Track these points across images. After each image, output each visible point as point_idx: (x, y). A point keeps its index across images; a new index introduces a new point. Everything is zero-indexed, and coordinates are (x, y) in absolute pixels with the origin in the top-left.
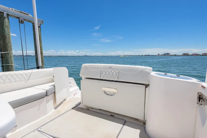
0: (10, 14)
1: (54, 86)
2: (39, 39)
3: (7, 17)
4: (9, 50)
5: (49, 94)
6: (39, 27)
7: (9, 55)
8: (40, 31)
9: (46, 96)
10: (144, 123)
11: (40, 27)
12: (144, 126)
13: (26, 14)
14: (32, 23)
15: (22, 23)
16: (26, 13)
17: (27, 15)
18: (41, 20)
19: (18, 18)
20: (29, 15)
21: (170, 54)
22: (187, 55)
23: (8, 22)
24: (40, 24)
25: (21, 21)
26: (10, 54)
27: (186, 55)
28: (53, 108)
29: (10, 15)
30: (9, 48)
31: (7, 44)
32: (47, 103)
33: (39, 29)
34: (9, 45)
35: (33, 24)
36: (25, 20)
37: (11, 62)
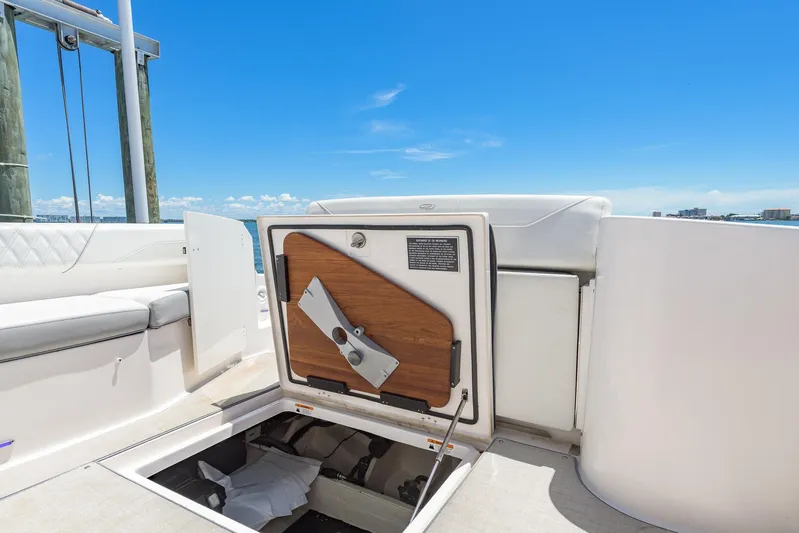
0: (19, 7)
1: (188, 292)
2: (142, 118)
3: (5, 20)
4: (10, 156)
5: (162, 321)
6: (142, 68)
7: (13, 176)
8: (144, 86)
9: (149, 327)
10: (576, 448)
11: (145, 67)
12: (575, 460)
13: (86, 11)
14: (113, 52)
15: (69, 47)
16: (89, 9)
17: (94, 15)
18: (150, 42)
19: (54, 26)
20: (101, 15)
21: (708, 215)
22: (782, 215)
23: (9, 39)
24: (147, 56)
25: (66, 38)
26: (16, 171)
27: (778, 218)
28: (183, 386)
29: (17, 10)
30: (13, 148)
31: (4, 131)
32: (153, 358)
33: (143, 76)
34: (16, 134)
35: (118, 55)
36: (83, 36)
37: (19, 206)
